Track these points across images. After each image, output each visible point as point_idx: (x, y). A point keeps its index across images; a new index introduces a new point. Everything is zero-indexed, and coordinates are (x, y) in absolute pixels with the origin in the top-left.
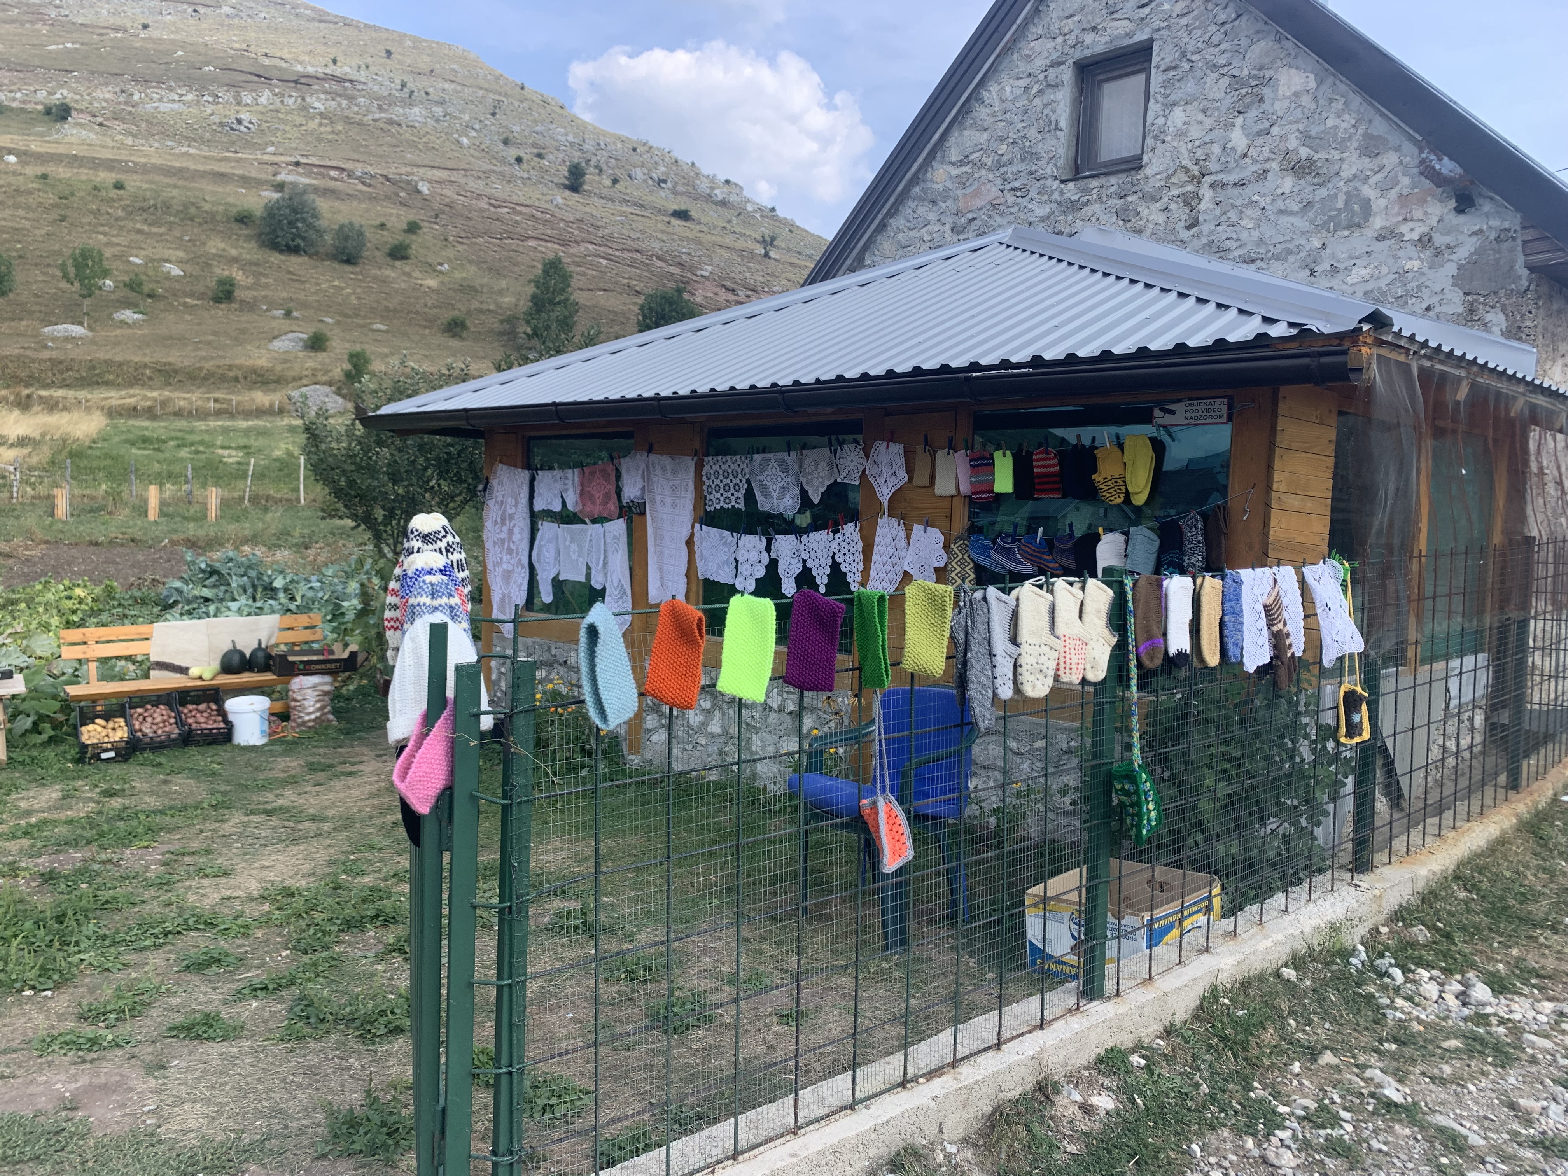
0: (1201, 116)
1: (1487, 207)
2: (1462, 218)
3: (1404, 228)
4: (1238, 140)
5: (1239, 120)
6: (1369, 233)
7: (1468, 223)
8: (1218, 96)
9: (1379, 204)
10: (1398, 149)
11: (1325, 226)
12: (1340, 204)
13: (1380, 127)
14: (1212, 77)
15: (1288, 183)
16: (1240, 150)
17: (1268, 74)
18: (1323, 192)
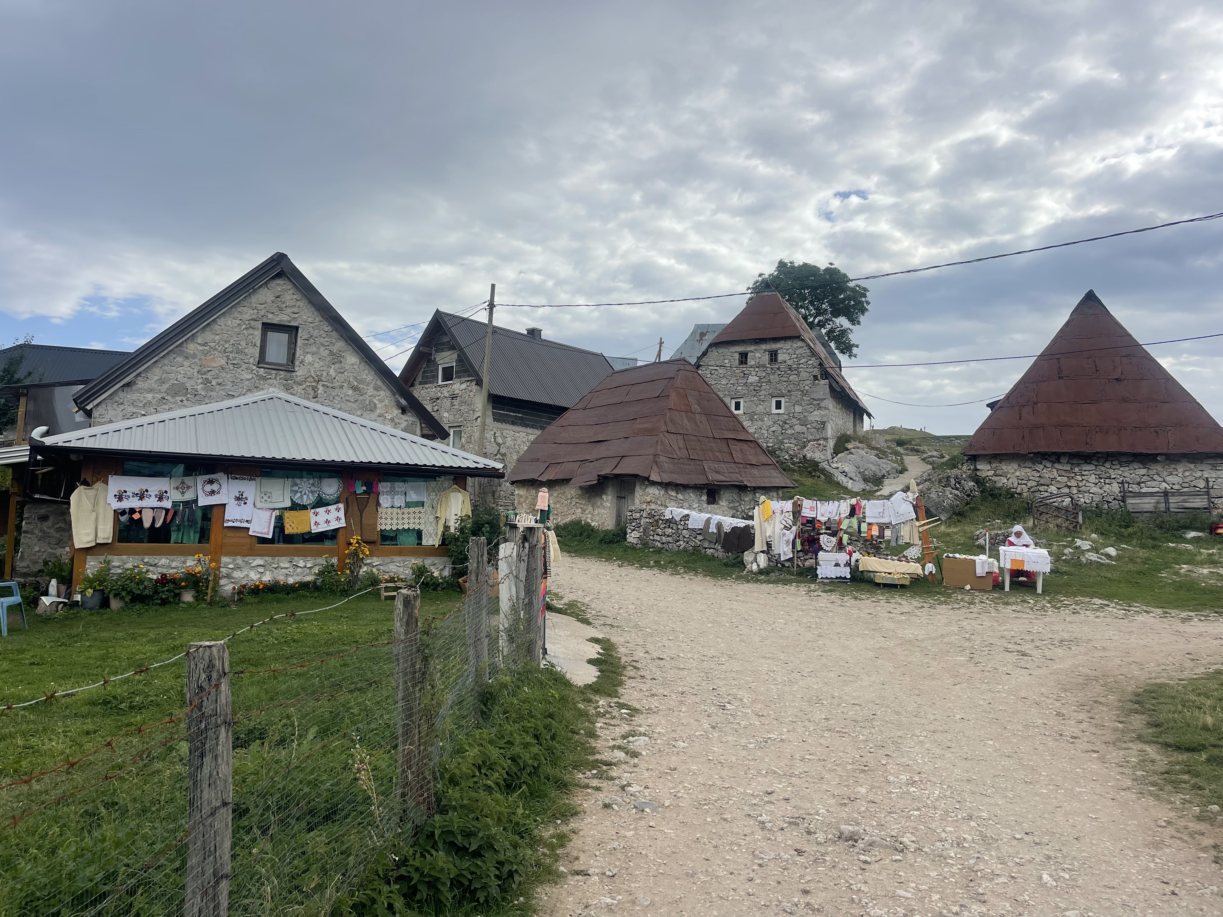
0: (318, 360)
1: (409, 414)
2: (402, 416)
3: (386, 415)
4: (332, 372)
5: (333, 366)
6: (376, 414)
7: (405, 417)
8: (324, 355)
9: (379, 406)
10: (384, 391)
11: (363, 408)
12: (367, 403)
13: (379, 383)
14: (322, 348)
15: (350, 392)
16: (333, 376)
17: (343, 354)
18: (361, 398)
